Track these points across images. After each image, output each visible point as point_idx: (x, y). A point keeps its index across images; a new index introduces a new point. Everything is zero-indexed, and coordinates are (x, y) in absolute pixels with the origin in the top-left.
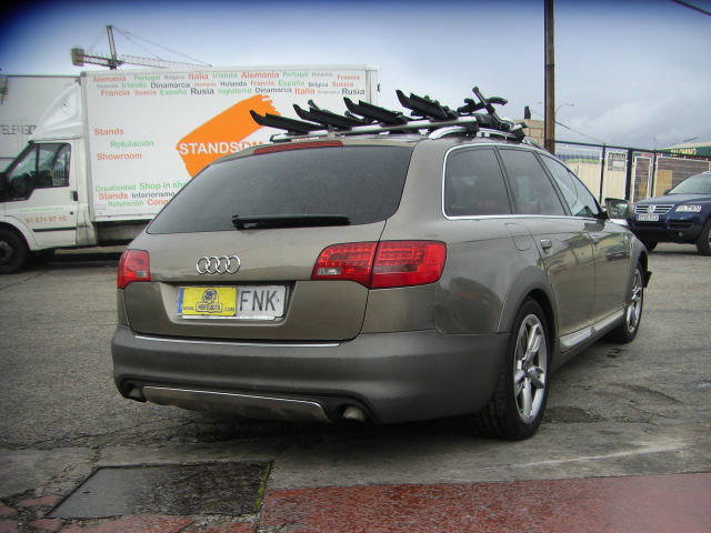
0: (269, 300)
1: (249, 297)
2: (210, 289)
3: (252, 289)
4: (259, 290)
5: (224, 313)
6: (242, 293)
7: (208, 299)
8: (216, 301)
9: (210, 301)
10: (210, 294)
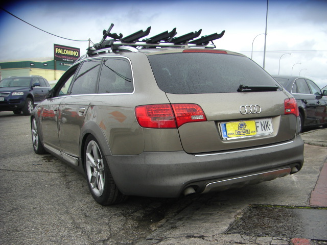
1: (259, 125)
2: (242, 122)
3: (259, 121)
4: (262, 121)
5: (251, 134)
6: (256, 123)
7: (241, 127)
8: (246, 128)
9: (243, 129)
10: (242, 125)
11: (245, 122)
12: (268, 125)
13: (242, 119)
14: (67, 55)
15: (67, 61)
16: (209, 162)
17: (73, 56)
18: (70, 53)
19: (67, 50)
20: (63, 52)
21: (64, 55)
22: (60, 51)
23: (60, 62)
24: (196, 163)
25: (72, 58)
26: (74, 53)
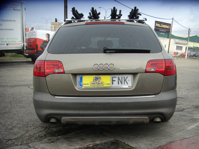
0: (125, 80)
1: (116, 79)
2: (97, 76)
3: (117, 76)
4: (120, 76)
5: (105, 86)
6: (113, 77)
7: (97, 80)
8: (101, 81)
9: (97, 81)
10: (97, 78)
11: (101, 76)
12: (127, 80)
13: (97, 74)
14: (163, 28)
15: (162, 31)
16: (62, 103)
17: (166, 29)
18: (164, 26)
19: (163, 24)
20: (160, 26)
21: (161, 27)
22: (158, 25)
23: (158, 32)
24: (53, 102)
25: (165, 30)
26: (167, 27)
